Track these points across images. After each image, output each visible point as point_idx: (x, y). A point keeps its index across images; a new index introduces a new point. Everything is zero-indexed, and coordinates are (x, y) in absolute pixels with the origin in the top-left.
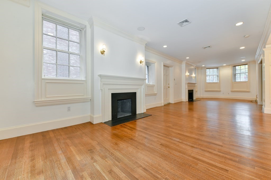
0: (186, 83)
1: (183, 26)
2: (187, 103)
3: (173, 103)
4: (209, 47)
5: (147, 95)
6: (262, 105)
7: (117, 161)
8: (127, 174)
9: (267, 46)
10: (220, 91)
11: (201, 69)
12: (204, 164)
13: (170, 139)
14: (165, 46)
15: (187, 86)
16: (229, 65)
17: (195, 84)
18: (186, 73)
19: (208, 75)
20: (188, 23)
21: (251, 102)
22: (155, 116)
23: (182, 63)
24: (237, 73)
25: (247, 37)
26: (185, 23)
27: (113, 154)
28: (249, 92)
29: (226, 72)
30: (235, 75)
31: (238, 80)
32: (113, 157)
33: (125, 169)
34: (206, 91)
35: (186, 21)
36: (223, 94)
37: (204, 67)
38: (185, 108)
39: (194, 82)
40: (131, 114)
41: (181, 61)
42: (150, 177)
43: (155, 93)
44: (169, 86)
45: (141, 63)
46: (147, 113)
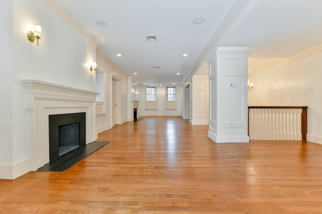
0: (132, 101)
1: (149, 40)
2: (133, 122)
3: (120, 124)
4: (158, 67)
5: (98, 116)
6: (189, 119)
7: (132, 205)
8: (159, 209)
9: (193, 76)
10: (157, 109)
11: (142, 87)
12: (198, 169)
13: (157, 160)
14: (119, 55)
15: (133, 104)
16: (164, 86)
17: (138, 102)
18: (132, 90)
19: (148, 94)
20: (154, 40)
21: (178, 117)
22: (115, 142)
23: (128, 78)
24: (168, 93)
25: (185, 66)
26: (152, 39)
27: (118, 202)
28: (176, 110)
29: (161, 92)
30: (167, 95)
31: (169, 100)
32: (121, 204)
33: (151, 206)
34: (146, 110)
35: (154, 37)
36: (159, 111)
37: (145, 85)
38: (130, 128)
39: (137, 100)
40: (78, 146)
41: (127, 76)
42: (179, 198)
43: (104, 113)
44: (116, 104)
45: (91, 70)
46: (100, 140)
